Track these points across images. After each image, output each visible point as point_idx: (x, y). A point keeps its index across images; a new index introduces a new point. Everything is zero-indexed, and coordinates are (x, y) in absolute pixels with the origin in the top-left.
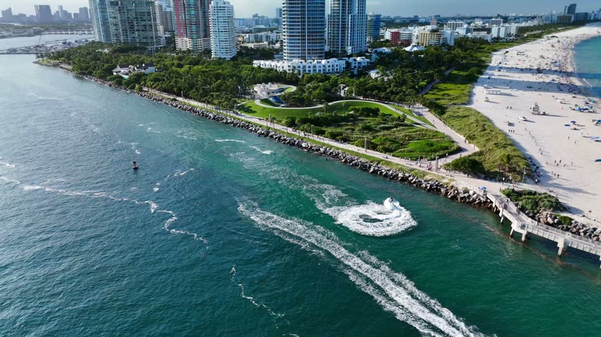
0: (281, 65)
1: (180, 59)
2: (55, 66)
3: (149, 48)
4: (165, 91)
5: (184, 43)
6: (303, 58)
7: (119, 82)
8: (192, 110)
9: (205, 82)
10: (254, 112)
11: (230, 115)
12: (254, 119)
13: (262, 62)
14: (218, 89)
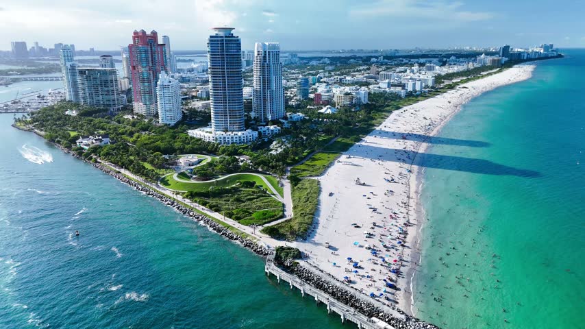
0: (208, 135)
2: (30, 130)
5: (139, 107)
6: (226, 130)
7: (80, 153)
10: (170, 185)
11: (153, 188)
12: (168, 192)
13: (195, 131)
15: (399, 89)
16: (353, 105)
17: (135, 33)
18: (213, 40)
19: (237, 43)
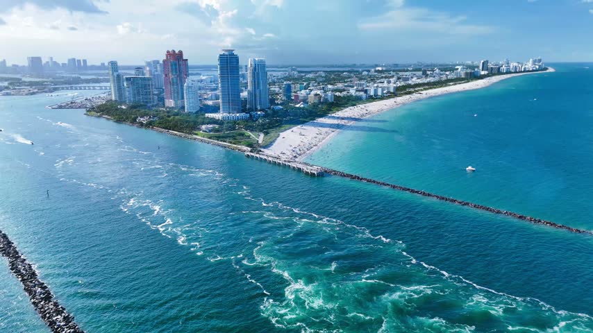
0: (218, 116)
1: (168, 112)
3: (149, 105)
4: (164, 128)
5: (170, 103)
6: (229, 113)
7: (141, 125)
8: (176, 135)
9: (181, 124)
10: (199, 135)
11: (190, 136)
12: (198, 137)
13: (210, 114)
14: (187, 127)
15: (362, 93)
16: (320, 103)
17: (168, 52)
18: (222, 57)
19: (237, 59)
